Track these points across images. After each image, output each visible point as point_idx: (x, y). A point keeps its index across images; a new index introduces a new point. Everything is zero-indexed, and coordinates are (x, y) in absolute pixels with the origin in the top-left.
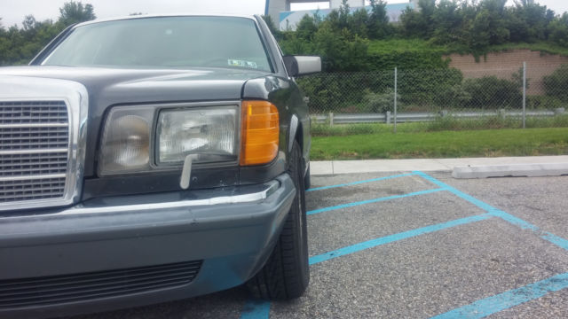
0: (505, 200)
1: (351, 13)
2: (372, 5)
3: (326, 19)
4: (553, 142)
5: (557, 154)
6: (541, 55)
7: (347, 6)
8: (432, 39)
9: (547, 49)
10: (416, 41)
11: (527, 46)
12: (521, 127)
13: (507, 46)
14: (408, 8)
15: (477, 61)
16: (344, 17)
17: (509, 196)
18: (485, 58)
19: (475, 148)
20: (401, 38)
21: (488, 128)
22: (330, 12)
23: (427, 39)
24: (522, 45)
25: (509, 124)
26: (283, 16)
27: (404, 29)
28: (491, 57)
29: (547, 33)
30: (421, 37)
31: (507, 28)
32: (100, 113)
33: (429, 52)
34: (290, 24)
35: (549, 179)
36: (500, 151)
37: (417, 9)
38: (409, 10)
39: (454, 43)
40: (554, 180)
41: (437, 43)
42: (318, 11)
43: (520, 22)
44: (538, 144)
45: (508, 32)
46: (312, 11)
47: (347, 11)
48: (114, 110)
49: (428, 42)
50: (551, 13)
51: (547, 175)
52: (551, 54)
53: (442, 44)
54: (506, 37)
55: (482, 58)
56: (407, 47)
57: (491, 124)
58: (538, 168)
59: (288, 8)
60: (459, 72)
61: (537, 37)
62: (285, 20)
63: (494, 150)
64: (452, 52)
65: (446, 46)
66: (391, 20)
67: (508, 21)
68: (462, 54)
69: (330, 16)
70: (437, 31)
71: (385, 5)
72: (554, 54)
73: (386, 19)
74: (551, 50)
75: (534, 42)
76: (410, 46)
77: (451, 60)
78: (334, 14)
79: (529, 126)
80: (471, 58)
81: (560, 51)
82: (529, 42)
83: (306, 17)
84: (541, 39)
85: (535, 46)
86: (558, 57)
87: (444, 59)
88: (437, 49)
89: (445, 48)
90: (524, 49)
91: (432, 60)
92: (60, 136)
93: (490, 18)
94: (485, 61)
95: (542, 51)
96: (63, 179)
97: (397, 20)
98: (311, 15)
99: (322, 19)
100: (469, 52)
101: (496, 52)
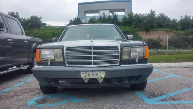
0: (173, 73)
1: (106, 17)
2: (113, 15)
3: (98, 19)
4: (178, 59)
5: (180, 62)
6: (167, 32)
7: (105, 15)
8: (132, 26)
9: (169, 30)
10: (127, 27)
11: (162, 29)
12: (167, 54)
13: (156, 29)
14: (124, 16)
15: (147, 34)
16: (104, 19)
17: (174, 72)
18: (149, 33)
19: (157, 60)
20: (122, 26)
21: (157, 55)
22: (99, 17)
23: (131, 26)
24: (160, 29)
25: (163, 54)
26: (83, 18)
27: (123, 23)
28: (151, 32)
29: (168, 25)
30: (129, 26)
31: (156, 23)
32: (122, 48)
33: (131, 31)
34: (86, 20)
35: (182, 68)
36: (164, 61)
37: (128, 17)
38: (125, 17)
39: (139, 28)
40: (183, 68)
41: (134, 28)
42: (95, 16)
43: (160, 21)
44: (174, 59)
45: (156, 25)
46: (93, 16)
47: (105, 17)
48: (124, 48)
49: (131, 27)
50: (169, 19)
51: (181, 67)
52: (170, 32)
53: (135, 28)
54: (155, 26)
55: (148, 33)
56: (124, 29)
57: (158, 54)
58: (178, 65)
59: (85, 15)
60: (141, 37)
61: (165, 26)
62: (84, 19)
63: (162, 61)
64: (139, 31)
65: (137, 29)
66: (119, 20)
67: (156, 21)
68: (142, 31)
69: (99, 18)
70: (134, 24)
71: (117, 15)
72: (171, 32)
73: (117, 20)
74: (170, 31)
75: (164, 28)
76: (125, 28)
77: (138, 33)
78: (101, 17)
79: (169, 54)
80: (145, 33)
81: (172, 31)
82: (163, 28)
83: (91, 18)
84: (166, 27)
85: (165, 29)
86: (172, 33)
87: (136, 33)
88: (134, 30)
89: (136, 29)
90: (161, 30)
91: (133, 33)
92: (117, 52)
93: (150, 20)
94: (149, 34)
95: (167, 31)
96: (118, 60)
97: (121, 20)
98: (93, 18)
99: (97, 19)
100: (144, 31)
101: (153, 31)
